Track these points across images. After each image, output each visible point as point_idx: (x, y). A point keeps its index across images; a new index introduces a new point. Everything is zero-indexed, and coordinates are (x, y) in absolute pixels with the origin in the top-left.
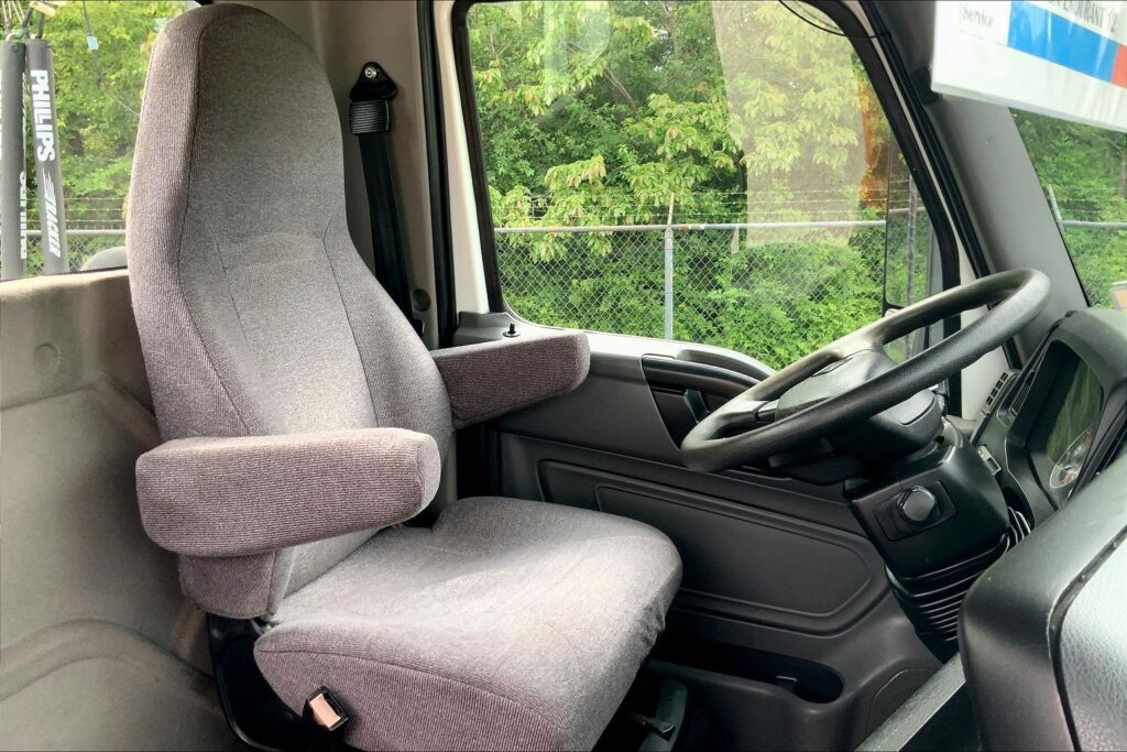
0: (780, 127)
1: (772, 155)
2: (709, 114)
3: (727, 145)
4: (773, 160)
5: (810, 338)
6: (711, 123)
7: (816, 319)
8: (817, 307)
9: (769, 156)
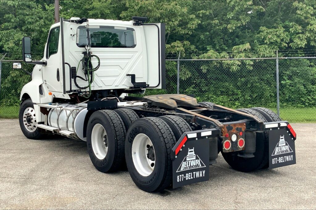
0: (301, 35)
1: (299, 43)
2: (279, 32)
3: (285, 40)
4: (299, 44)
5: (311, 95)
6: (280, 34)
7: (313, 90)
8: (313, 87)
9: (298, 43)
